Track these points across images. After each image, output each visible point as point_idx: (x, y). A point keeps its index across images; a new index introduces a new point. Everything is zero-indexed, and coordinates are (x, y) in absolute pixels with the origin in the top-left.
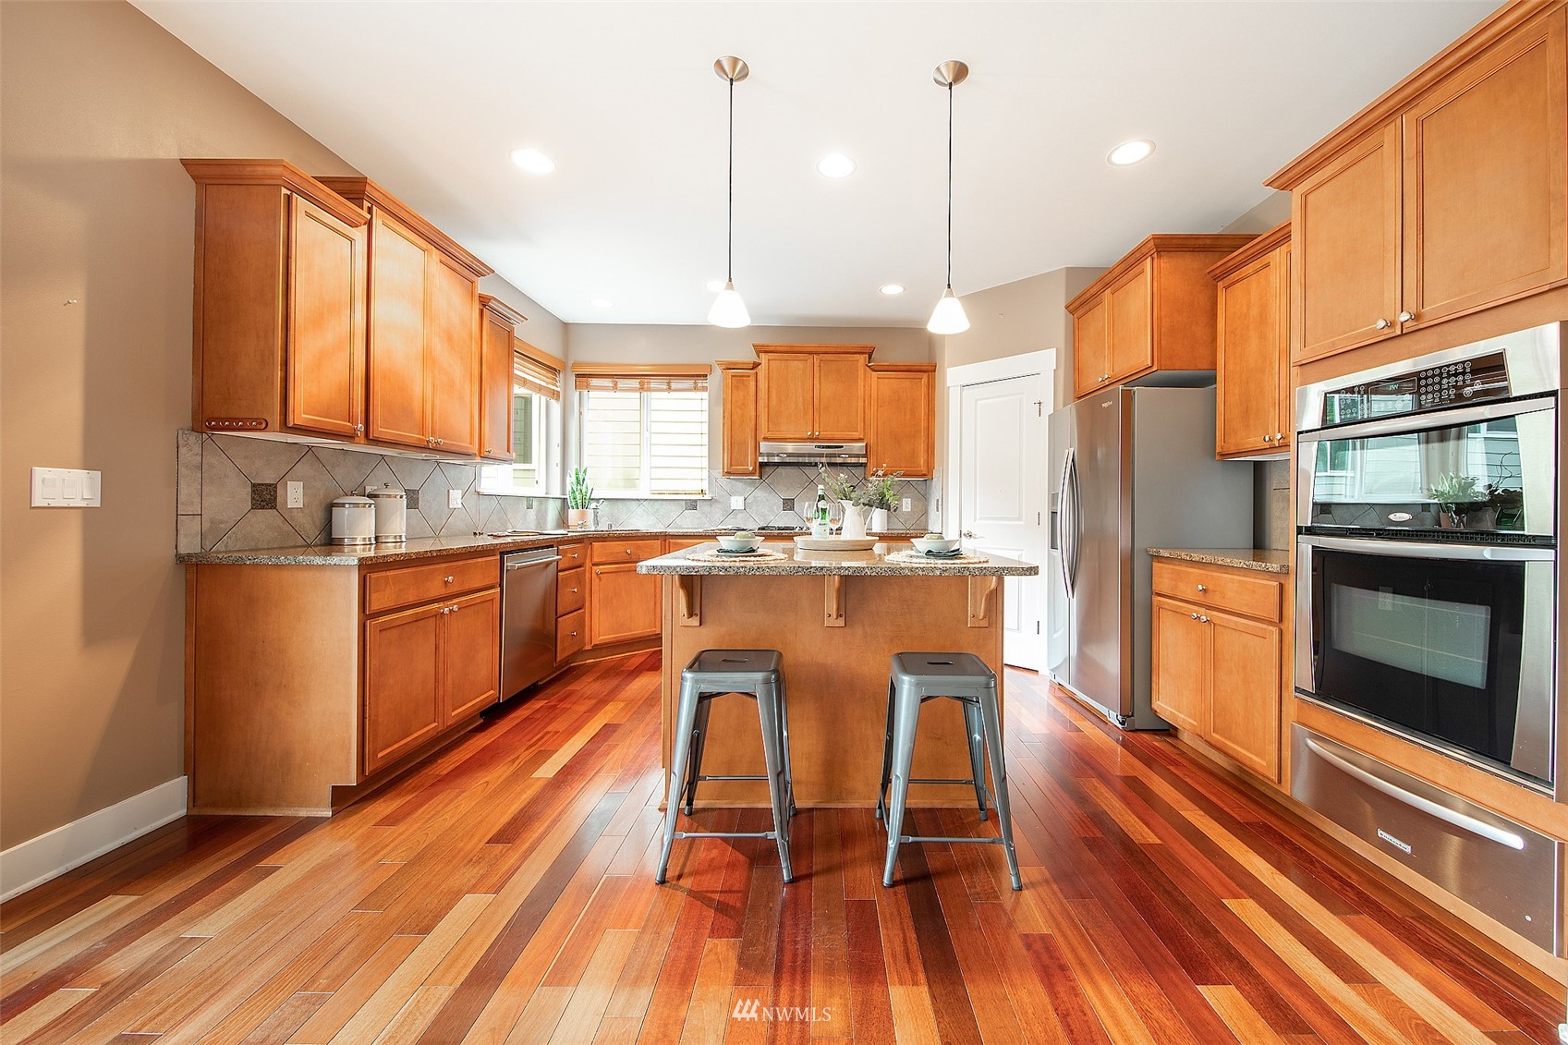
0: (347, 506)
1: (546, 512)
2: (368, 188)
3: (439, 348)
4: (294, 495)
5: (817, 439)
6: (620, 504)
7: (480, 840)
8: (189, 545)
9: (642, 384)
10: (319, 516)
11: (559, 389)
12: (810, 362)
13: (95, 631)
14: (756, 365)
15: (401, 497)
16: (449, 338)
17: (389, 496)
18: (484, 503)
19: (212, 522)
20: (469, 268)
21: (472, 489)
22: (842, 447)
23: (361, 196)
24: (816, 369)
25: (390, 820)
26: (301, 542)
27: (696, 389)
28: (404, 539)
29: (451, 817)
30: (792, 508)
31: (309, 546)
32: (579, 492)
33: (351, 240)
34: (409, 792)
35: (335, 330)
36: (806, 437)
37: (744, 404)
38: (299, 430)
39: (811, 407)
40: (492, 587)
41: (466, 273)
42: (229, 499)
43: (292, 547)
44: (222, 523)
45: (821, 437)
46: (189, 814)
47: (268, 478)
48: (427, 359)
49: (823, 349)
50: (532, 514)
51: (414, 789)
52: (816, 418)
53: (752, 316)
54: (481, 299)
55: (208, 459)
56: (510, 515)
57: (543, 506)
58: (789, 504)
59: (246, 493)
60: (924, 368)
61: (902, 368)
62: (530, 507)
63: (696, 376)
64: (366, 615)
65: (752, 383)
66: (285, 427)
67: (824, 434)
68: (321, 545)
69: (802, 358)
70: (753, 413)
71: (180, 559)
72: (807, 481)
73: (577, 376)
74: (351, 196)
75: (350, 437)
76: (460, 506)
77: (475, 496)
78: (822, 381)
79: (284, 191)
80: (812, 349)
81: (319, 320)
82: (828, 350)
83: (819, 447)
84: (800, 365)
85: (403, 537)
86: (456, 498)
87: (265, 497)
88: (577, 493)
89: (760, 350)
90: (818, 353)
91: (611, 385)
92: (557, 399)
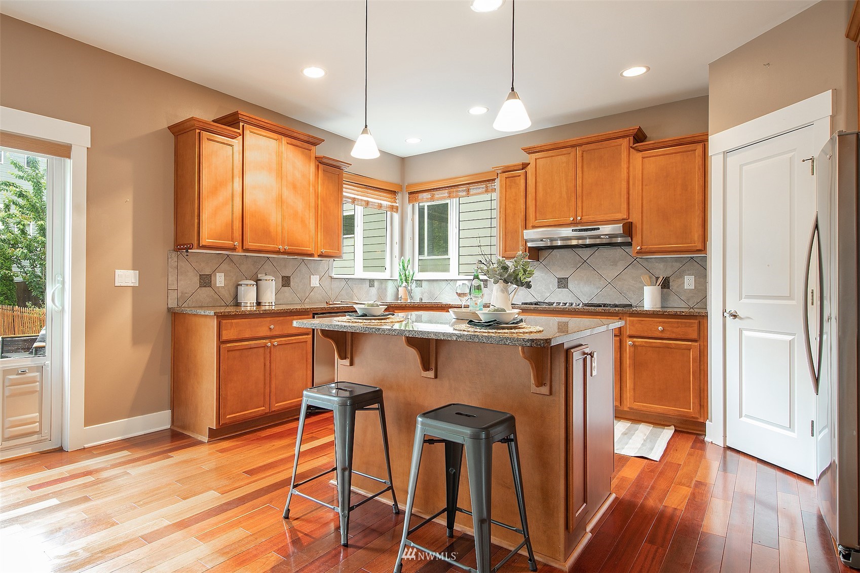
0: (243, 285)
1: (386, 289)
2: (240, 116)
3: (287, 194)
4: (220, 280)
5: (580, 223)
6: (435, 283)
7: (242, 470)
8: (173, 304)
9: (449, 193)
10: (232, 290)
11: (397, 205)
12: (573, 154)
13: (137, 340)
14: (525, 166)
15: (272, 280)
16: (295, 187)
17: (266, 280)
18: (336, 284)
19: (182, 293)
20: (308, 142)
21: (327, 275)
22: (599, 229)
23: (237, 121)
24: (579, 160)
25: (222, 451)
26: (223, 304)
27: (487, 191)
28: (273, 304)
29: (243, 457)
30: (566, 286)
31: (228, 306)
32: (404, 275)
33: (232, 146)
34: (243, 441)
35: (224, 194)
36: (569, 222)
37: (515, 200)
38: (204, 247)
39: (573, 194)
40: (307, 334)
41: (306, 145)
42: (189, 282)
43: (219, 306)
44: (186, 293)
45: (583, 221)
46: (172, 428)
47: (207, 272)
48: (280, 201)
49: (585, 141)
50: (374, 290)
51: (246, 439)
52: (579, 204)
53: (534, 122)
54: (318, 159)
55: (180, 263)
56: (355, 291)
57: (383, 286)
58: (563, 283)
59: (196, 279)
60: (697, 139)
61: (671, 143)
62: (371, 285)
63: (486, 181)
64: (221, 342)
65: (523, 182)
66: (199, 247)
67: (585, 218)
68: (233, 306)
69: (565, 152)
70: (523, 207)
71: (169, 309)
72: (579, 262)
73: (410, 193)
74: (230, 124)
75: (234, 249)
76: (318, 285)
77: (330, 279)
78: (585, 169)
79: (198, 131)
80: (574, 143)
81: (215, 191)
82: (589, 140)
83: (576, 230)
84: (563, 158)
85: (273, 303)
86: (315, 281)
87: (206, 281)
88: (403, 276)
89: (530, 151)
90: (580, 145)
91: (430, 196)
92: (397, 212)
